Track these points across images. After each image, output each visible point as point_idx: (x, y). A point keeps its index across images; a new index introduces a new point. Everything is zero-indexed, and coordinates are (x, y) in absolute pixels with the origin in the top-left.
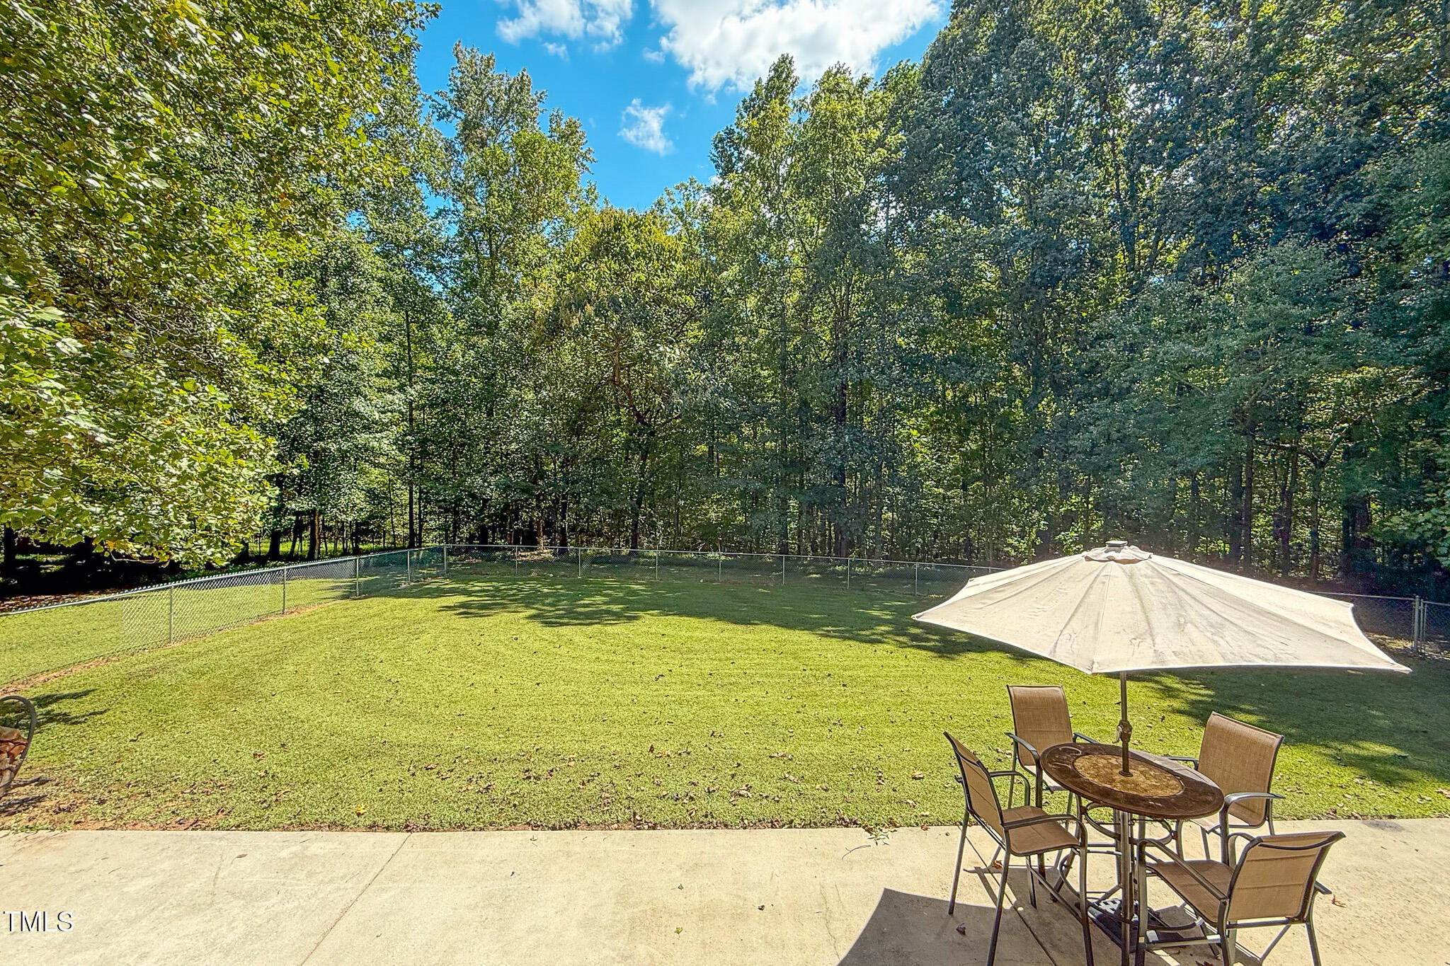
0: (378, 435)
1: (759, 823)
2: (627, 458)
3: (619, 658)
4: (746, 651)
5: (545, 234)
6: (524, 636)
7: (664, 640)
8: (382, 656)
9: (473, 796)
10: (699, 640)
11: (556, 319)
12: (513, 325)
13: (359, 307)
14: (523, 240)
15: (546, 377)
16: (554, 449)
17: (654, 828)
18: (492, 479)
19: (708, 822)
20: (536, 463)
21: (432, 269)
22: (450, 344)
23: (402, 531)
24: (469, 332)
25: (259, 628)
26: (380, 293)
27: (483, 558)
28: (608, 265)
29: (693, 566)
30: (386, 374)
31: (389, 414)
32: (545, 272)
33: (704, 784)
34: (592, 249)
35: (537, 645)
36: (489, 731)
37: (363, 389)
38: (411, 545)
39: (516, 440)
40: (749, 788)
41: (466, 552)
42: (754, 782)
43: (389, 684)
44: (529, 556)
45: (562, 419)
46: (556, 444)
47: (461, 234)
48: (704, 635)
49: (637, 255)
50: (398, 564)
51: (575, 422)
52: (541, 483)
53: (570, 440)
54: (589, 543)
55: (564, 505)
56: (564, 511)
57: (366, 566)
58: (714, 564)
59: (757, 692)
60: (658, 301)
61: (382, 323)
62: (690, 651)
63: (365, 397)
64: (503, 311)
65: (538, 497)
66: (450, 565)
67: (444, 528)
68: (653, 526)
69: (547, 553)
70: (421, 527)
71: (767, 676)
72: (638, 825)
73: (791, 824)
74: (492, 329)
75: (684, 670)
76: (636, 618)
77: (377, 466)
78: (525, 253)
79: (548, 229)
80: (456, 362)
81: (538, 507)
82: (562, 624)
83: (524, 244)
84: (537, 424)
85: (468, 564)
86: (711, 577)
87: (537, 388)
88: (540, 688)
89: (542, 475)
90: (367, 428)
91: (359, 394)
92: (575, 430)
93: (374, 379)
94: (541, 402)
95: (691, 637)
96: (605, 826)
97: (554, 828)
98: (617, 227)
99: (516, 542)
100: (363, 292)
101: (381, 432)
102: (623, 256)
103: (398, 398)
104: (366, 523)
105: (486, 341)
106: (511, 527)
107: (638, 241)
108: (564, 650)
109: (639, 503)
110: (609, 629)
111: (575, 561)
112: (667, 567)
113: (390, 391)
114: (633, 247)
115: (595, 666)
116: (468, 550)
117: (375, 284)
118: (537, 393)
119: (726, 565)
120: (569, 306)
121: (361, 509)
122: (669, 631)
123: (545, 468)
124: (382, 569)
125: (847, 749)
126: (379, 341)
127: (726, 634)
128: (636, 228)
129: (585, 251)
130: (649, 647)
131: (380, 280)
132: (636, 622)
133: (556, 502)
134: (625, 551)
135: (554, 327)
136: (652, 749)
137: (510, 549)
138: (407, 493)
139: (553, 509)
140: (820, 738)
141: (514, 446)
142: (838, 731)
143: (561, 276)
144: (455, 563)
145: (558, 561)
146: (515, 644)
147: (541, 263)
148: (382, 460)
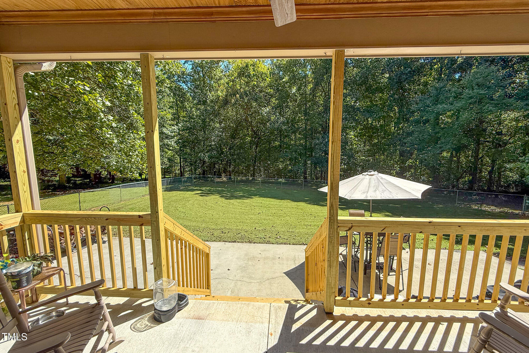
0: (171, 140)
1: (282, 243)
2: (251, 147)
3: (248, 208)
4: (287, 208)
5: (221, 67)
6: (219, 202)
7: (261, 205)
8: (180, 206)
9: (209, 236)
10: (272, 205)
11: (226, 100)
12: (212, 101)
13: (163, 97)
14: (214, 71)
15: (223, 119)
16: (226, 144)
17: (255, 243)
18: (206, 154)
19: (268, 242)
20: (220, 149)
21: (184, 82)
22: (191, 108)
23: (178, 172)
24: (197, 104)
25: (143, 199)
26: (169, 92)
27: (204, 180)
28: (244, 80)
29: (273, 183)
30: (172, 120)
31: (174, 133)
32: (222, 81)
33: (268, 236)
34: (238, 74)
35: (223, 205)
36: (212, 224)
37: (165, 125)
38: (181, 176)
39: (214, 141)
40: (280, 237)
41: (199, 178)
42: (282, 236)
43: (183, 213)
44: (219, 180)
45: (229, 133)
46: (227, 142)
47: (192, 69)
48: (274, 203)
49: (254, 75)
50: (178, 182)
51: (233, 134)
52: (222, 155)
53: (231, 141)
54: (238, 176)
55: (230, 163)
56: (230, 165)
57: (170, 182)
58: (280, 183)
59: (288, 218)
60: (261, 91)
61: (169, 102)
62: (269, 207)
63: (166, 127)
64: (208, 96)
65: (221, 160)
66: (194, 182)
67: (191, 170)
68: (260, 170)
69: (225, 179)
70: (184, 170)
71: (292, 214)
72: (250, 242)
73: (290, 244)
74: (205, 103)
75: (267, 212)
76: (252, 198)
77: (170, 150)
78: (215, 76)
79: (223, 66)
80: (193, 115)
81: (222, 163)
82: (231, 199)
83: (215, 72)
84: (221, 136)
85: (200, 182)
86: (279, 187)
87: (220, 123)
88: (225, 215)
89: (222, 153)
90: (167, 138)
91: (164, 127)
92: (233, 137)
93: (169, 121)
94: (221, 128)
95: (270, 204)
96: (242, 242)
97: (230, 242)
98: (247, 66)
99: (215, 175)
100: (163, 92)
101: (171, 139)
102: (249, 76)
103: (176, 127)
104: (167, 169)
105: (203, 107)
106: (213, 171)
107: (254, 71)
108: (231, 206)
109: (255, 162)
110: (245, 201)
111: (234, 182)
112: (264, 184)
113: (173, 125)
114: (252, 73)
115: (241, 210)
116: (200, 178)
117: (167, 89)
118: (220, 125)
119: (284, 183)
120: (231, 95)
121: (167, 164)
122: (263, 202)
123: (223, 150)
124: (174, 183)
125: (310, 231)
126: (169, 109)
127: (281, 203)
128: (253, 66)
129: (236, 75)
130: (257, 206)
131: (168, 88)
132: (252, 199)
133: (227, 162)
134: (251, 178)
135: (226, 102)
136: (255, 229)
137: (213, 177)
138: (179, 159)
139: (226, 164)
140: (303, 228)
141: (213, 143)
142: (309, 227)
143: (228, 83)
144: (196, 182)
145: (228, 181)
146: (217, 204)
147: (220, 79)
148: (171, 148)
